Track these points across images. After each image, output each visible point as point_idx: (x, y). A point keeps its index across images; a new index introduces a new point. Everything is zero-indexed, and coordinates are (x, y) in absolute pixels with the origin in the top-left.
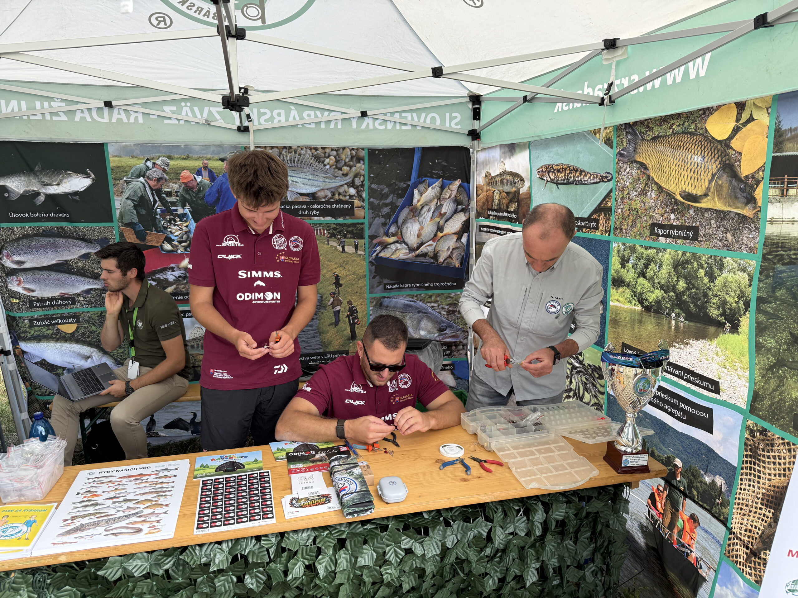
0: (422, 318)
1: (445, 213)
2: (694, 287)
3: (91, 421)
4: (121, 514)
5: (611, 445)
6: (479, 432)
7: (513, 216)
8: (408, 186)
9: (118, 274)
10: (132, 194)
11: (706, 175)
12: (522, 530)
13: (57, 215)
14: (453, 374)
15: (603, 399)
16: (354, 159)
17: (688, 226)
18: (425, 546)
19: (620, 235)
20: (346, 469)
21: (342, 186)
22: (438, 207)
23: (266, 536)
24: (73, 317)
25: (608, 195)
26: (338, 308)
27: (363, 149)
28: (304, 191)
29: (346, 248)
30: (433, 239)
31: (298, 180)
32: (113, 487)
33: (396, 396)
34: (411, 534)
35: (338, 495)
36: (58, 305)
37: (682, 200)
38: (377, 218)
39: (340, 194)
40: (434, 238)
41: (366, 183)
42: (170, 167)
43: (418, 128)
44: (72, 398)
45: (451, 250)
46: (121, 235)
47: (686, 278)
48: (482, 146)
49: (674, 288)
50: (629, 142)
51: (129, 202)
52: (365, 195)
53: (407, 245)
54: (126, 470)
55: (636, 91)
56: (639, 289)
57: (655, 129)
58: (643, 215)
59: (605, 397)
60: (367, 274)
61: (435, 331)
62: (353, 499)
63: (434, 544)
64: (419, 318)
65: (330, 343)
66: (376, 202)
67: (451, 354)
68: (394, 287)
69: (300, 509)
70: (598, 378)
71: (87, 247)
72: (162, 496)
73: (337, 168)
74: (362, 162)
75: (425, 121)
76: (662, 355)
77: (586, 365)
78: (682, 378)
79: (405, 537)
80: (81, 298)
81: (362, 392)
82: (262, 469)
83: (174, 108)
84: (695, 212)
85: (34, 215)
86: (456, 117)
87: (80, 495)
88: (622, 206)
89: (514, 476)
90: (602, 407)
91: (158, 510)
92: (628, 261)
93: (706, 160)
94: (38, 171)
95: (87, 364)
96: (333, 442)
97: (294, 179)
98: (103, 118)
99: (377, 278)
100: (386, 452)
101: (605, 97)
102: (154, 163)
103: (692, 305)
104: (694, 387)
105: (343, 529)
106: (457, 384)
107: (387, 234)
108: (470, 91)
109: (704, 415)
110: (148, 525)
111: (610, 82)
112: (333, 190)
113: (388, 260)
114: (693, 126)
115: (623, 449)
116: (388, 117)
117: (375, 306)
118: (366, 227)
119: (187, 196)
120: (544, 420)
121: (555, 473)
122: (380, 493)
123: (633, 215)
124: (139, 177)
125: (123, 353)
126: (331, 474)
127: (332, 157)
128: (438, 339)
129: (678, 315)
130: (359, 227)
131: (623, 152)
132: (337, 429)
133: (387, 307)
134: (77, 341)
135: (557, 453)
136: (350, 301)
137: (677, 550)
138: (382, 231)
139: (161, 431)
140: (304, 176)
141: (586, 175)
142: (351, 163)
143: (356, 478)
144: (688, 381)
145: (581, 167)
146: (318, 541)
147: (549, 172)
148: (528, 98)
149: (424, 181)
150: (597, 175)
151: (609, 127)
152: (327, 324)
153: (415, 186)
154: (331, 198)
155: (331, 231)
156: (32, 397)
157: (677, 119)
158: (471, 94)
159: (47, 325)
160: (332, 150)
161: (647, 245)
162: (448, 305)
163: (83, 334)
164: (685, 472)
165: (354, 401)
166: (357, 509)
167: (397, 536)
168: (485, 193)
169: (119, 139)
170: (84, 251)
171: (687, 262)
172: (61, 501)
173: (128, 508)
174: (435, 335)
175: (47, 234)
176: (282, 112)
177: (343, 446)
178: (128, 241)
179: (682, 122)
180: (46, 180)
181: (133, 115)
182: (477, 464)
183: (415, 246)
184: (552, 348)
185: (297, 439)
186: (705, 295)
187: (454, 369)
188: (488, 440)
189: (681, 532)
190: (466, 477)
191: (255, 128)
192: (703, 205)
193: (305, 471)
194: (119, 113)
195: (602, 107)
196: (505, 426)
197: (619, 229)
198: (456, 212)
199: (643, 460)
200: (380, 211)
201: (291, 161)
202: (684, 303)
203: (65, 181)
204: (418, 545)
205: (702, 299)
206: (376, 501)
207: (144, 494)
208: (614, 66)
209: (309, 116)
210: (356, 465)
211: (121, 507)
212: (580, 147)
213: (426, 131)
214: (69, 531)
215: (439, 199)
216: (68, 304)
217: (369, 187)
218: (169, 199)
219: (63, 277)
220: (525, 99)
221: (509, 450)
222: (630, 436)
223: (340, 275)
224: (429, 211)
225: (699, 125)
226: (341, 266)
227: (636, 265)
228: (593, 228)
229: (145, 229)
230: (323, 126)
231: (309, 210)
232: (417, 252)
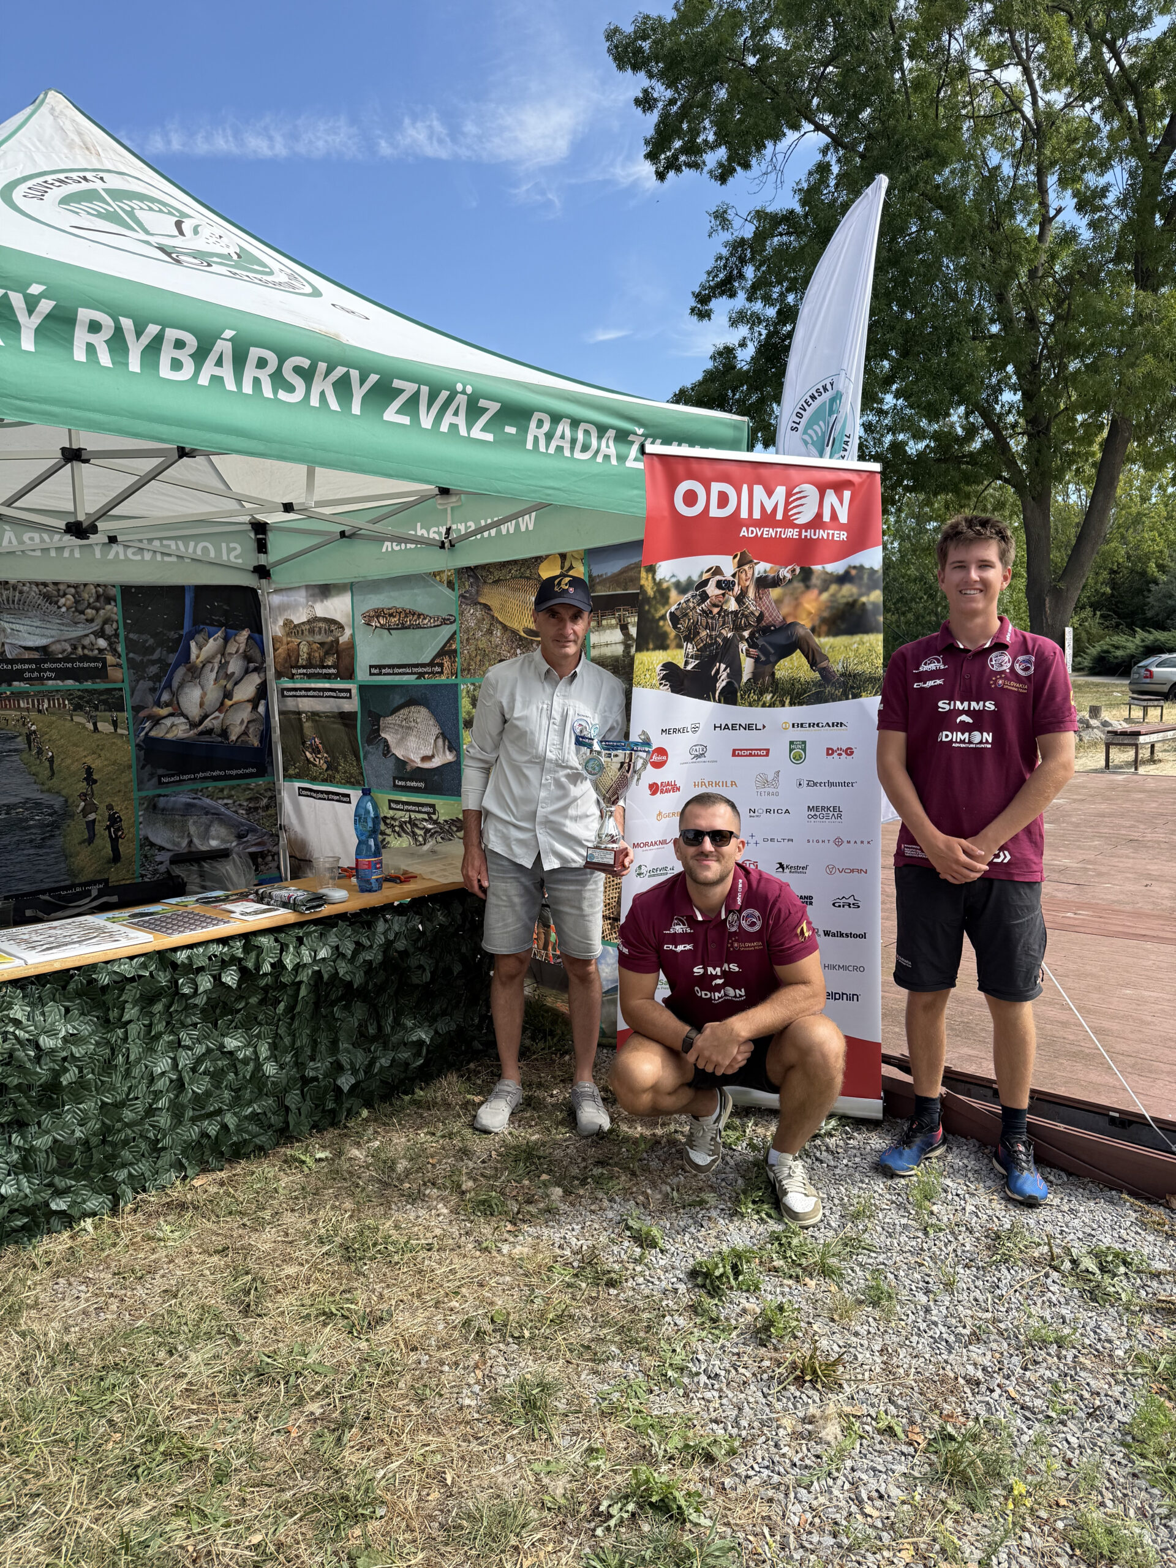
0: (211, 822)
1: (233, 673)
7: (331, 671)
16: (102, 599)
22: (223, 666)
25: (452, 637)
26: (92, 817)
27: (114, 586)
28: (30, 644)
29: (99, 725)
30: (219, 709)
31: (21, 628)
37: (525, 635)
39: (84, 647)
40: (221, 707)
41: (122, 632)
43: (187, 560)
45: (245, 724)
48: (275, 586)
50: (471, 585)
52: (120, 648)
53: (187, 719)
55: (474, 538)
57: (495, 573)
60: (134, 763)
64: (208, 822)
65: (82, 869)
68: (172, 779)
73: (77, 610)
74: (113, 603)
75: (195, 551)
86: (235, 549)
88: (468, 647)
97: (14, 626)
101: (445, 540)
107: (158, 704)
108: (252, 517)
111: (447, 527)
113: (163, 741)
116: (145, 545)
117: (146, 809)
118: (126, 694)
127: (69, 597)
128: (237, 849)
130: (117, 694)
131: (465, 594)
133: (163, 810)
136: (111, 805)
138: (150, 699)
140: (29, 623)
141: (424, 619)
142: (98, 604)
147: (378, 617)
148: (347, 534)
149: (202, 631)
150: (438, 618)
151: (450, 570)
152: (76, 842)
153: (191, 636)
154: (72, 653)
155: (74, 701)
158: (253, 521)
160: (69, 586)
162: (247, 800)
168: (285, 647)
174: (233, 844)
179: (518, 568)
183: (197, 719)
195: (442, 549)
198: (247, 672)
208: (450, 511)
212: (417, 590)
213: (198, 564)
215: (223, 655)
217: (126, 638)
220: (343, 534)
223: (93, 766)
224: (211, 671)
225: (532, 571)
226: (94, 753)
228: (437, 673)
230: (53, 553)
231: (40, 670)
232: (200, 728)
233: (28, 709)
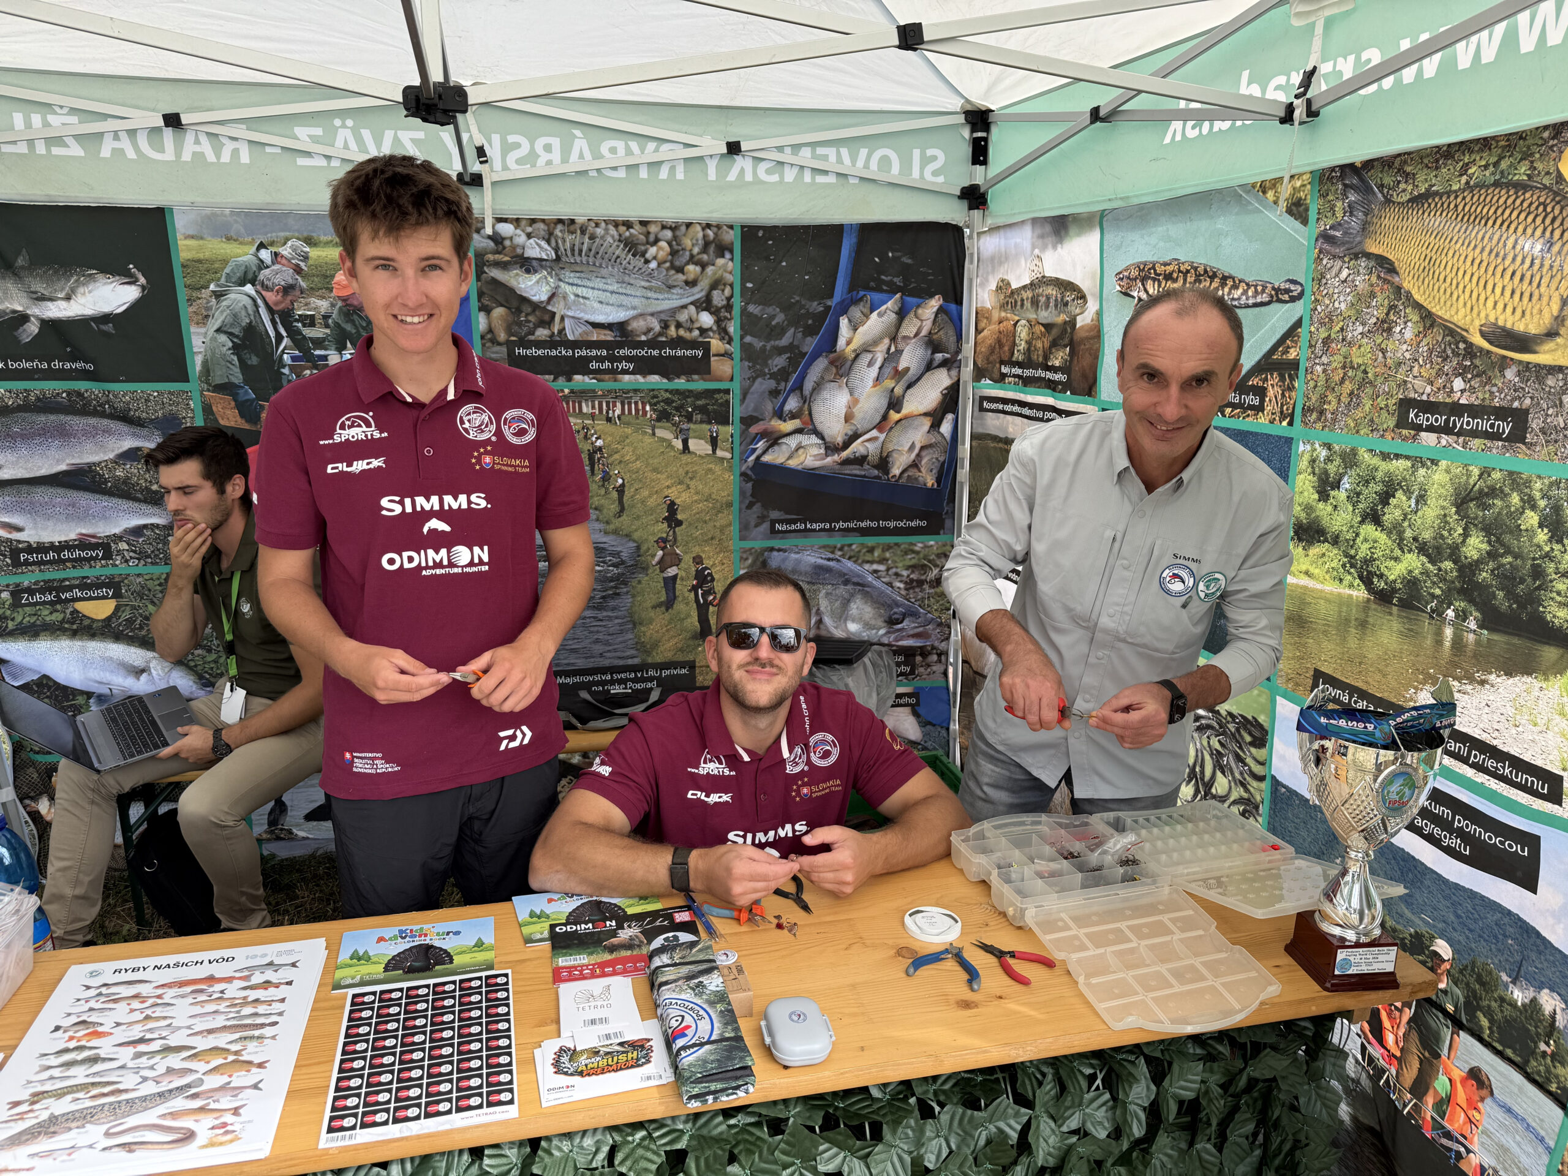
0: (852, 595)
1: (907, 369)
2: (1508, 551)
3: (146, 807)
4: (150, 1088)
5: (1305, 922)
6: (995, 880)
7: (1058, 377)
8: (828, 308)
9: (207, 493)
10: (229, 320)
11: (1553, 286)
12: (1101, 1123)
13: (68, 366)
14: (915, 714)
15: (1260, 791)
16: (712, 249)
17: (1501, 408)
18: (872, 1165)
19: (1319, 425)
20: (689, 978)
21: (684, 307)
22: (892, 357)
23: (496, 1146)
24: (108, 586)
25: (1291, 333)
26: (672, 571)
27: (731, 227)
28: (600, 319)
29: (692, 444)
30: (879, 426)
31: (589, 293)
32: (141, 1011)
33: (804, 785)
34: (840, 1138)
35: (669, 1045)
36: (75, 560)
37: (1485, 345)
38: (759, 380)
39: (679, 325)
40: (882, 423)
41: (737, 302)
42: (310, 262)
43: (852, 181)
44: (96, 765)
45: (916, 451)
46: (207, 409)
47: (1488, 530)
48: (989, 221)
49: (1454, 553)
50: (1351, 210)
51: (223, 338)
52: (733, 328)
53: (822, 438)
54: (177, 965)
55: (1373, 88)
56: (1363, 551)
57: (1421, 177)
58: (1380, 380)
59: (1265, 786)
60: (736, 499)
61: (880, 622)
62: (705, 1061)
63: (895, 1159)
64: (846, 596)
65: (656, 645)
66: (758, 344)
67: (912, 672)
68: (793, 527)
69: (577, 1078)
70: (1252, 744)
71: (134, 435)
72: (252, 1038)
73: (673, 267)
74: (728, 255)
75: (866, 166)
76: (1442, 716)
77: (1224, 713)
78: (1465, 760)
79: (826, 1146)
80: (123, 546)
81: (727, 772)
82: (491, 968)
83: (318, 131)
84: (1518, 373)
85: (16, 365)
86: (934, 158)
87: (59, 1033)
88: (1325, 359)
89: (1081, 995)
90: (1257, 807)
91: (240, 1079)
92: (1337, 485)
93: (1556, 248)
94: (22, 267)
95: (141, 686)
96: (657, 896)
97: (580, 291)
98: (162, 150)
99: (757, 508)
100: (780, 926)
101: (1296, 102)
102: (276, 254)
103: (1500, 594)
104: (1493, 784)
105: (681, 1127)
106: (925, 735)
107: (780, 414)
108: (967, 101)
109: (1516, 848)
110: (208, 1121)
111: (1309, 68)
112: (663, 317)
113: (781, 470)
114: (1523, 168)
115: (1337, 931)
116: (787, 157)
117: (751, 567)
118: (734, 399)
119: (348, 327)
120: (1142, 849)
121: (1178, 988)
122: (768, 1040)
123: (1352, 379)
124: (242, 284)
125: (215, 661)
126: (652, 985)
127: (663, 244)
128: (885, 640)
129: (1462, 616)
130: (721, 397)
131: (1332, 232)
132: (672, 872)
134: (118, 637)
135: (1178, 935)
136: (699, 557)
137: (1432, 1142)
138: (769, 407)
139: (297, 825)
140: (601, 286)
141: (1235, 287)
142: (705, 257)
143: (712, 1003)
144: (1479, 768)
145: (1226, 268)
146: (619, 1157)
147: (1143, 280)
148: (1102, 113)
149: (861, 299)
150: (1264, 288)
151: (1301, 175)
152: (649, 604)
153: (843, 310)
154: (660, 334)
155: (659, 407)
156: (23, 755)
157: (1481, 150)
158: (969, 107)
159: (52, 603)
160: (664, 227)
161: (1386, 450)
162: (908, 568)
163: (130, 622)
164: (1461, 972)
165: (707, 796)
166: (713, 1086)
167: (807, 1143)
168: (994, 327)
169: (199, 200)
170: (128, 444)
171: (1494, 491)
172: (15, 1047)
173: (170, 1071)
174: (881, 633)
175: (45, 405)
176: (555, 142)
177: (681, 909)
178: (222, 422)
179: (1493, 159)
180: (40, 287)
181: (229, 147)
182: (992, 960)
183: (840, 440)
184: (1167, 684)
185: (578, 890)
186: (1538, 572)
187: (918, 704)
188: (1017, 900)
189: (1442, 1105)
190: (968, 995)
191: (496, 178)
192: (1544, 357)
193: (593, 976)
194: (197, 142)
195: (1287, 126)
196: (1054, 866)
197: (1316, 411)
198: (929, 367)
199: (1384, 961)
200: (767, 365)
201: (573, 250)
202: (1482, 587)
203: (81, 290)
204: (857, 1163)
205: (1529, 580)
206: (758, 1062)
207: (210, 1031)
208: (1319, 29)
209: (615, 151)
210: (711, 967)
211: (152, 1068)
212: (1223, 222)
213: (870, 187)
214: (21, 1133)
215: (893, 339)
216: (96, 558)
217: (744, 311)
218: (309, 332)
219: (84, 499)
220: (1095, 115)
221: (1067, 928)
222: (1355, 903)
223: (678, 501)
224: (870, 364)
225: (1539, 166)
226: (681, 483)
227: (1358, 494)
228: (1251, 407)
229: (258, 398)
230: (643, 173)
231: (613, 359)
232: (845, 454)
233: (593, 416)
